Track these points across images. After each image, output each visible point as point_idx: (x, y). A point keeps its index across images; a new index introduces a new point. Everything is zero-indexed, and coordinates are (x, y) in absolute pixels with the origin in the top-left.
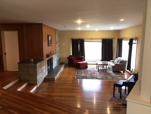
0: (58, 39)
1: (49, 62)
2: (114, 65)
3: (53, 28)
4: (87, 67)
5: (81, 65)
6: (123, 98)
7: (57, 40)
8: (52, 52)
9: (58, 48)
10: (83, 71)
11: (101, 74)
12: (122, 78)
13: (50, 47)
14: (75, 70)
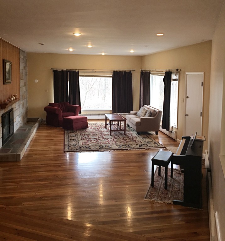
0: (24, 71)
1: (6, 120)
2: (138, 120)
3: (14, 46)
4: (86, 127)
5: (74, 122)
6: (171, 189)
7: (22, 71)
8: (12, 97)
9: (23, 89)
10: (79, 135)
11: (116, 138)
12: (157, 145)
13: (8, 86)
14: (63, 133)
